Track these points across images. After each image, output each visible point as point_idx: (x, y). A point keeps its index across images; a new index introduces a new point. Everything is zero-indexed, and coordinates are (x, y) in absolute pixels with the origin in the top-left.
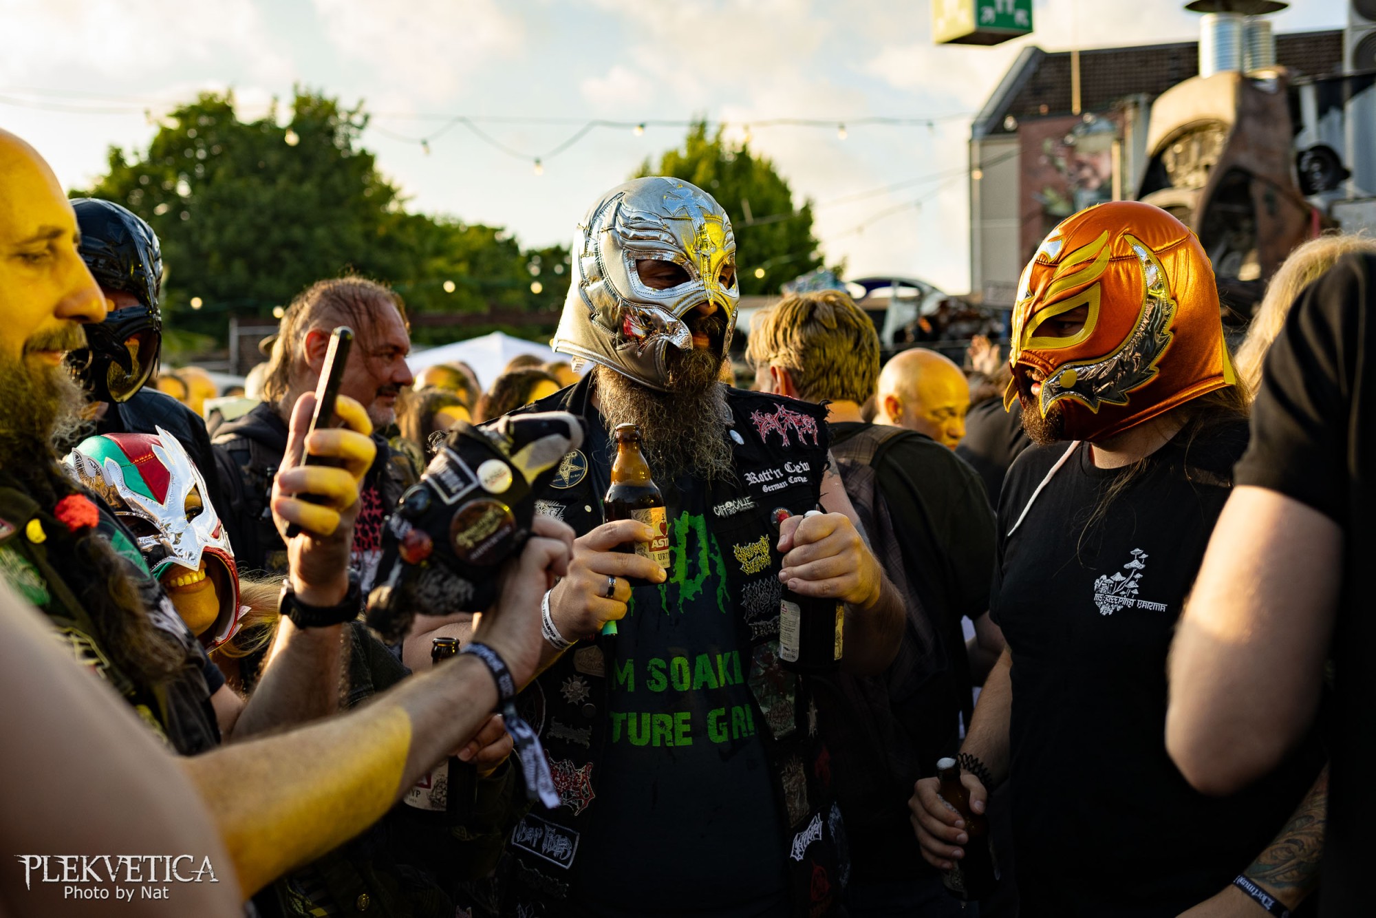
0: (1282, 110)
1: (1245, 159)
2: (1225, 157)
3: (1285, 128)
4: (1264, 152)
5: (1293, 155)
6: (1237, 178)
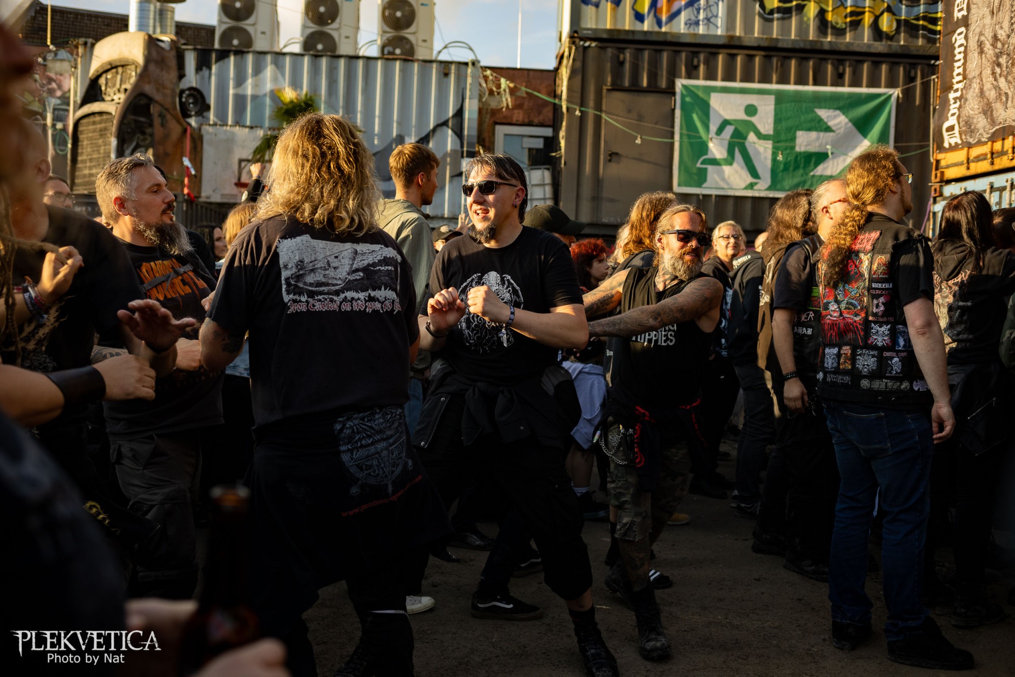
0: (173, 63)
1: (148, 89)
2: (136, 86)
3: (174, 74)
4: (160, 86)
5: (178, 91)
6: (143, 101)
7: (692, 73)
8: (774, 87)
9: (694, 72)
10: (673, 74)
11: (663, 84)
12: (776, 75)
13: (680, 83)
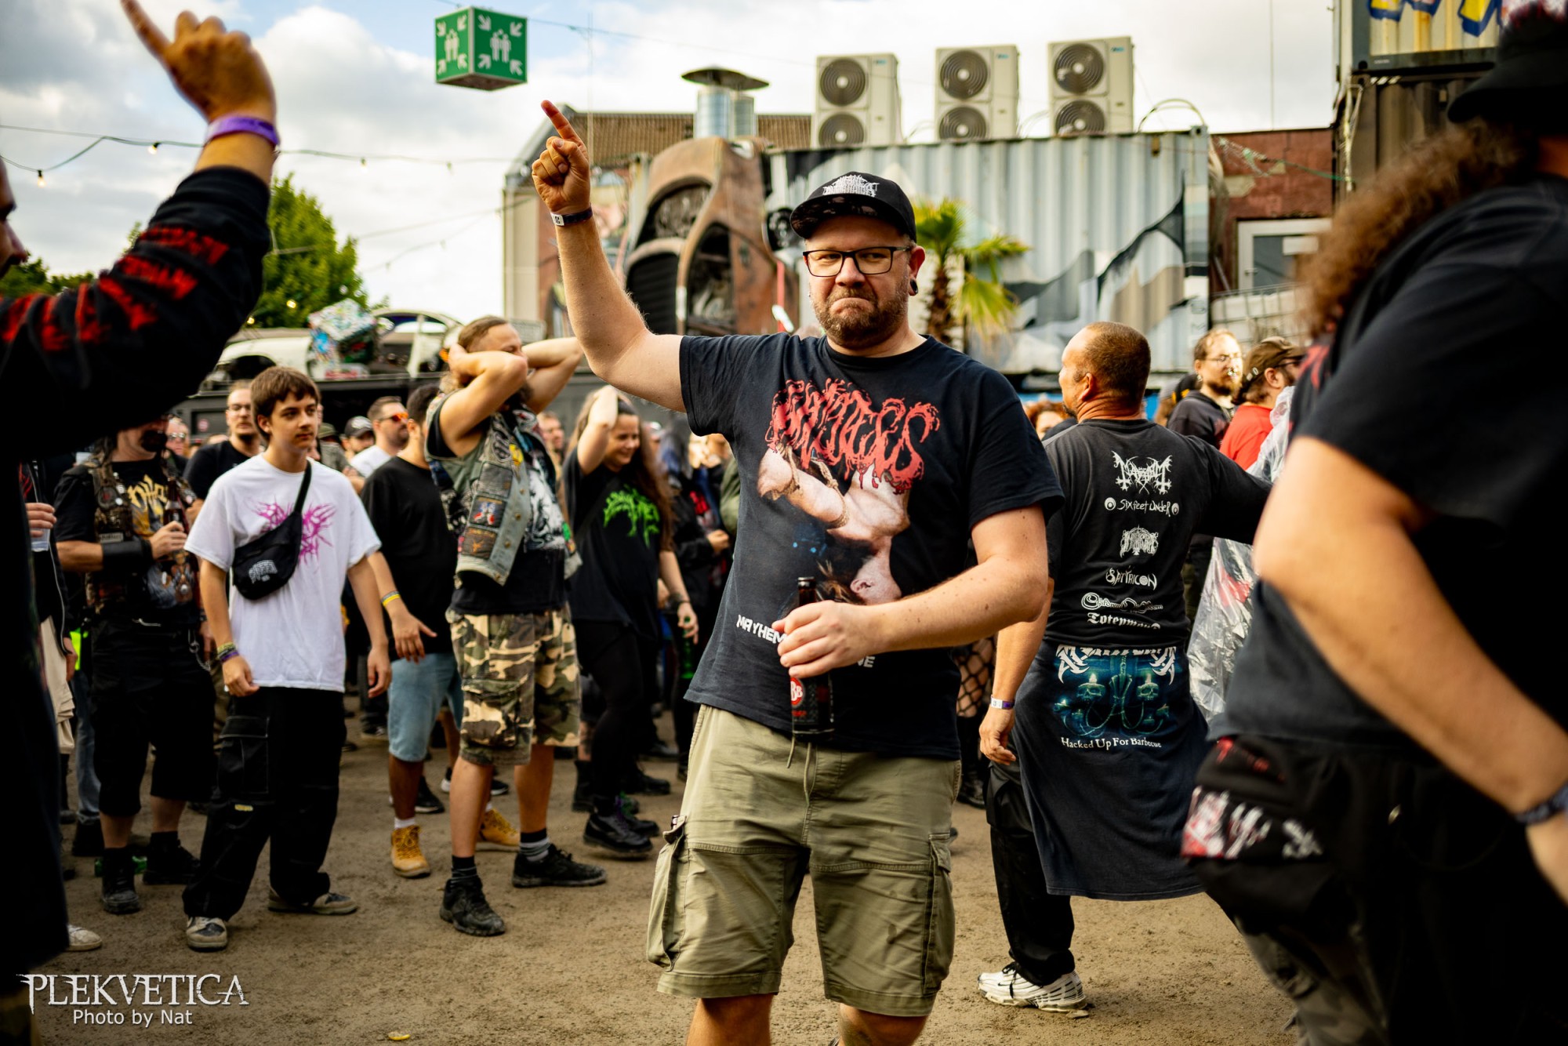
0: (756, 174)
1: (725, 216)
2: (709, 212)
3: (759, 189)
4: (740, 210)
5: (763, 215)
6: (718, 233)
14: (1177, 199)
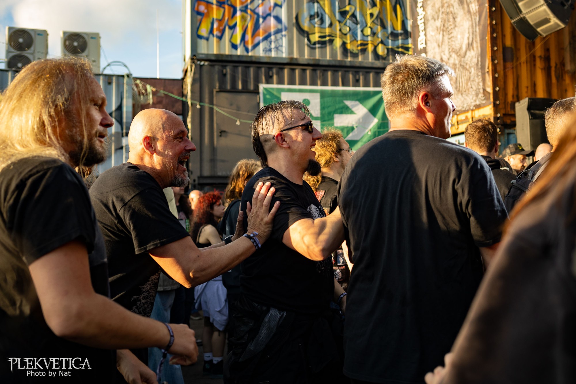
7: (269, 80)
8: (319, 88)
9: (270, 80)
10: (257, 81)
11: (252, 87)
12: (320, 80)
13: (262, 87)
14: (119, 104)
